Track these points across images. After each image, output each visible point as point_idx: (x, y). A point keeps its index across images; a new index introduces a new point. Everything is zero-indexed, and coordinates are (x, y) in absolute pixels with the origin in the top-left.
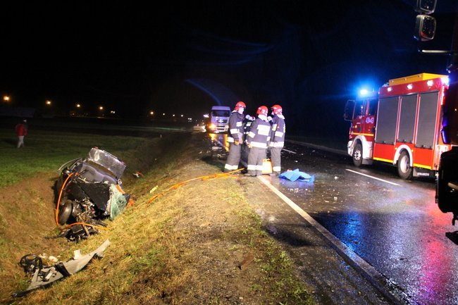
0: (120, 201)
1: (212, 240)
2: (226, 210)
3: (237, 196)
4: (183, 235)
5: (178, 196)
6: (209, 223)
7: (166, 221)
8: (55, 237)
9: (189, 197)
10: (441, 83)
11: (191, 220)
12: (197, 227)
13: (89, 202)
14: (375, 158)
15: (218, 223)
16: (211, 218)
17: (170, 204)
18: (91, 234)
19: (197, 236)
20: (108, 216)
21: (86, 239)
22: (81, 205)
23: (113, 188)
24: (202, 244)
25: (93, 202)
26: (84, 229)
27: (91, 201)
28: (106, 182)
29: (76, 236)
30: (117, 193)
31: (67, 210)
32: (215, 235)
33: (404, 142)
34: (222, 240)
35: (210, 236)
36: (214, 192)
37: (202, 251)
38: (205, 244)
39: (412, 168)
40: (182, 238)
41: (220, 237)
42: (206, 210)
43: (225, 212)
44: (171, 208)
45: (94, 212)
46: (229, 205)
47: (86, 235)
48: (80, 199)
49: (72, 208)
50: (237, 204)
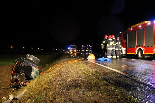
0: (37, 73)
1: (74, 89)
2: (80, 72)
3: (83, 67)
4: (58, 86)
5: (58, 68)
6: (71, 79)
7: (51, 79)
8: (8, 88)
9: (62, 68)
10: (154, 23)
11: (62, 78)
12: (66, 81)
13: (23, 73)
14: (128, 53)
15: (76, 78)
16: (72, 76)
17: (54, 72)
18: (23, 86)
19: (65, 86)
20: (32, 79)
21: (21, 88)
22: (20, 75)
23: (34, 68)
24: (68, 91)
25: (25, 73)
26: (20, 84)
27: (24, 73)
28: (31, 66)
29: (16, 87)
30: (35, 70)
31: (15, 77)
32: (76, 85)
33: (140, 46)
34: (81, 88)
35: (73, 86)
36: (73, 66)
37: (69, 97)
38: (70, 92)
39: (144, 55)
40: (57, 88)
41: (79, 86)
42: (70, 73)
43: (79, 73)
44: (54, 73)
45: (25, 77)
46: (80, 70)
47: (21, 87)
48: (19, 72)
49: (17, 76)
50: (84, 69)
